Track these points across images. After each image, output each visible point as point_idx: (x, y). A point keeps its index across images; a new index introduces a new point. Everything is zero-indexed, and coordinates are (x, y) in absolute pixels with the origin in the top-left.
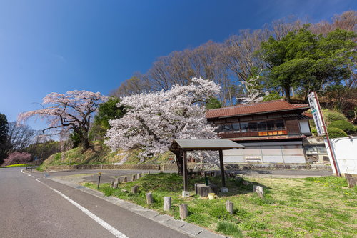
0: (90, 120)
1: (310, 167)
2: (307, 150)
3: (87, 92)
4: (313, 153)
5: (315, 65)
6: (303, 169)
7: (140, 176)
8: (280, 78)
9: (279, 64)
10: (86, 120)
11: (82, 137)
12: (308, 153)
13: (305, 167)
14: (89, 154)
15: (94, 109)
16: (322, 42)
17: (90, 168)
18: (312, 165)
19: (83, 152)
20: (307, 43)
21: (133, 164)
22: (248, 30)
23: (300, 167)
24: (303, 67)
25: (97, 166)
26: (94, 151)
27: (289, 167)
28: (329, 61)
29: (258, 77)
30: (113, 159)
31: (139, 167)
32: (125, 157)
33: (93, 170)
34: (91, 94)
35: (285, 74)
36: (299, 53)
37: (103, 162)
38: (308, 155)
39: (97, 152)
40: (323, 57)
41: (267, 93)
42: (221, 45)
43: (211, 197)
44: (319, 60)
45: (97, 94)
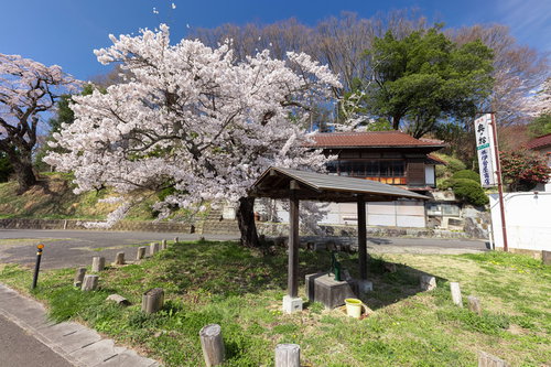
0: (38, 128)
1: (433, 233)
2: (429, 208)
3: (27, 61)
4: (437, 213)
5: (443, 88)
6: (423, 237)
7: (157, 247)
8: (393, 100)
9: (394, 79)
10: (26, 125)
11: (17, 160)
12: (430, 213)
13: (426, 234)
14: (33, 197)
15: (48, 104)
16: (456, 55)
17: (38, 225)
18: (436, 231)
19: (20, 192)
20: (439, 51)
21: (138, 221)
22: (355, 14)
23: (420, 234)
24: (428, 88)
25: (55, 222)
26: (47, 191)
27: (405, 233)
28: (461, 85)
29: (363, 93)
30: (93, 210)
31: (150, 228)
32: (123, 206)
33: (44, 230)
34: (37, 65)
35: (401, 94)
36: (426, 65)
37: (70, 215)
38: (430, 217)
39: (54, 194)
40: (455, 77)
41: (372, 121)
42: (309, 30)
43: (353, 308)
44: (450, 81)
45: (54, 69)
